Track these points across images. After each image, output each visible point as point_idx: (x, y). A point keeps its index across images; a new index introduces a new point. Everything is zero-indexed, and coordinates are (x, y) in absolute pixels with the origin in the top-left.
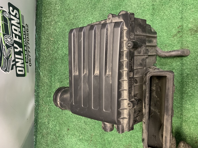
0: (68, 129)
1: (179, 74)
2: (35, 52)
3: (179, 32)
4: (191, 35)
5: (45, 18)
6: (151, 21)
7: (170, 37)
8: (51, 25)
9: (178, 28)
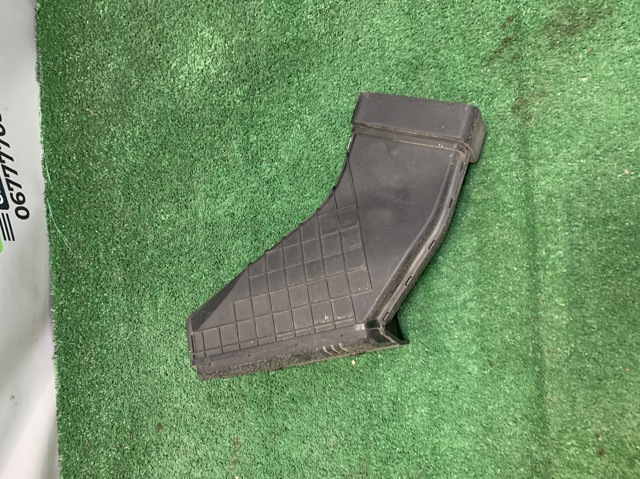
0: (160, 426)
1: (520, 197)
2: (41, 170)
3: (507, 41)
4: (553, 45)
5: (65, 53)
6: (408, 14)
7: (475, 66)
8: (85, 72)
9: (504, 26)
